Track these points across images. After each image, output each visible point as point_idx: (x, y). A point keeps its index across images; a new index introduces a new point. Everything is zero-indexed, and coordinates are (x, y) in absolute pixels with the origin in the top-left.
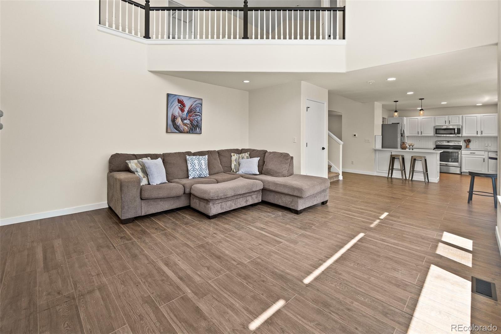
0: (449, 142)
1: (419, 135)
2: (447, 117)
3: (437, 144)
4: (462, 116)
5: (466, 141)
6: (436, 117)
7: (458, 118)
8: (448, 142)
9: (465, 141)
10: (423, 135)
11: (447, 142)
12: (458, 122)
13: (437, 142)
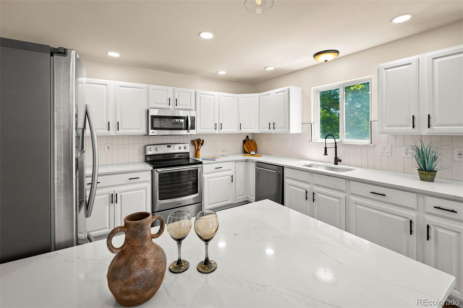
0: (170, 146)
1: (112, 132)
2: (171, 89)
3: (149, 153)
4: (196, 93)
5: (196, 143)
6: (152, 87)
7: (189, 94)
8: (168, 147)
9: (193, 142)
10: (121, 131)
11: (166, 146)
12: (189, 105)
13: (148, 147)
